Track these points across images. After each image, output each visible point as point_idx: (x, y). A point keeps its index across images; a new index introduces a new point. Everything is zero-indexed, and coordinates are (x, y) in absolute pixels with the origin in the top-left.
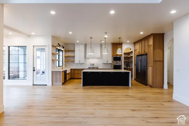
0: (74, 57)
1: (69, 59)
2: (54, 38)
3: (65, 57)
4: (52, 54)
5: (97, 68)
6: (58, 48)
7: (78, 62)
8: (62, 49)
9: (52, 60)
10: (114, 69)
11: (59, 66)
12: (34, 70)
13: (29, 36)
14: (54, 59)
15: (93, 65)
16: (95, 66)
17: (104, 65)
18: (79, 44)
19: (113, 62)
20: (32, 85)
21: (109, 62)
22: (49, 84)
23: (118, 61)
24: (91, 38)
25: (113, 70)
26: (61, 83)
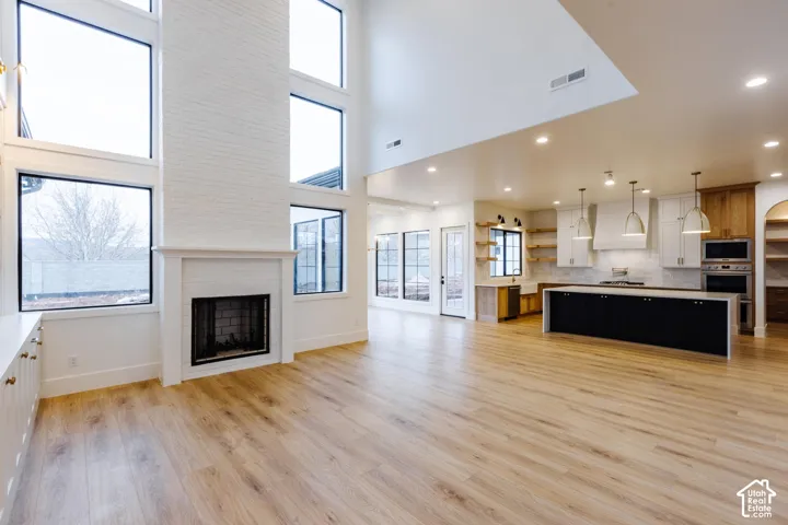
0: (554, 248)
1: (539, 256)
2: (481, 205)
3: (531, 250)
4: (477, 243)
5: (641, 285)
6: (500, 227)
7: (568, 264)
8: (517, 229)
9: (477, 259)
10: (710, 289)
11: (505, 275)
12: (443, 282)
13: (434, 208)
14: (483, 255)
15: (626, 273)
16: (631, 277)
17: (668, 273)
18: (570, 208)
19: (703, 263)
20: (438, 313)
21: (688, 264)
22: (471, 316)
23: (731, 260)
24: (582, 190)
25: (705, 293)
26: (495, 318)
